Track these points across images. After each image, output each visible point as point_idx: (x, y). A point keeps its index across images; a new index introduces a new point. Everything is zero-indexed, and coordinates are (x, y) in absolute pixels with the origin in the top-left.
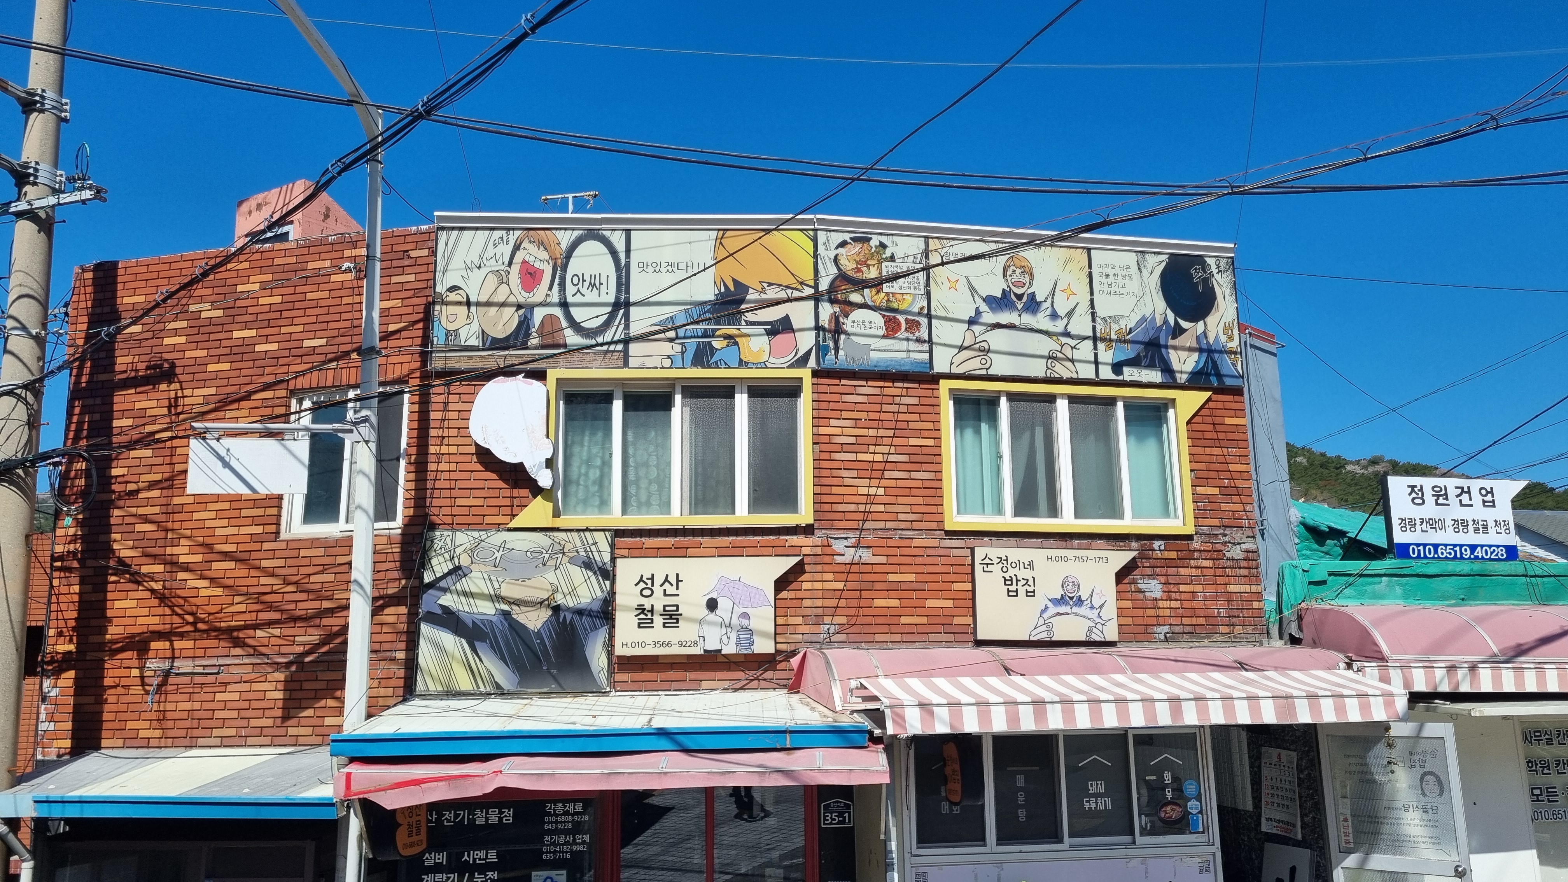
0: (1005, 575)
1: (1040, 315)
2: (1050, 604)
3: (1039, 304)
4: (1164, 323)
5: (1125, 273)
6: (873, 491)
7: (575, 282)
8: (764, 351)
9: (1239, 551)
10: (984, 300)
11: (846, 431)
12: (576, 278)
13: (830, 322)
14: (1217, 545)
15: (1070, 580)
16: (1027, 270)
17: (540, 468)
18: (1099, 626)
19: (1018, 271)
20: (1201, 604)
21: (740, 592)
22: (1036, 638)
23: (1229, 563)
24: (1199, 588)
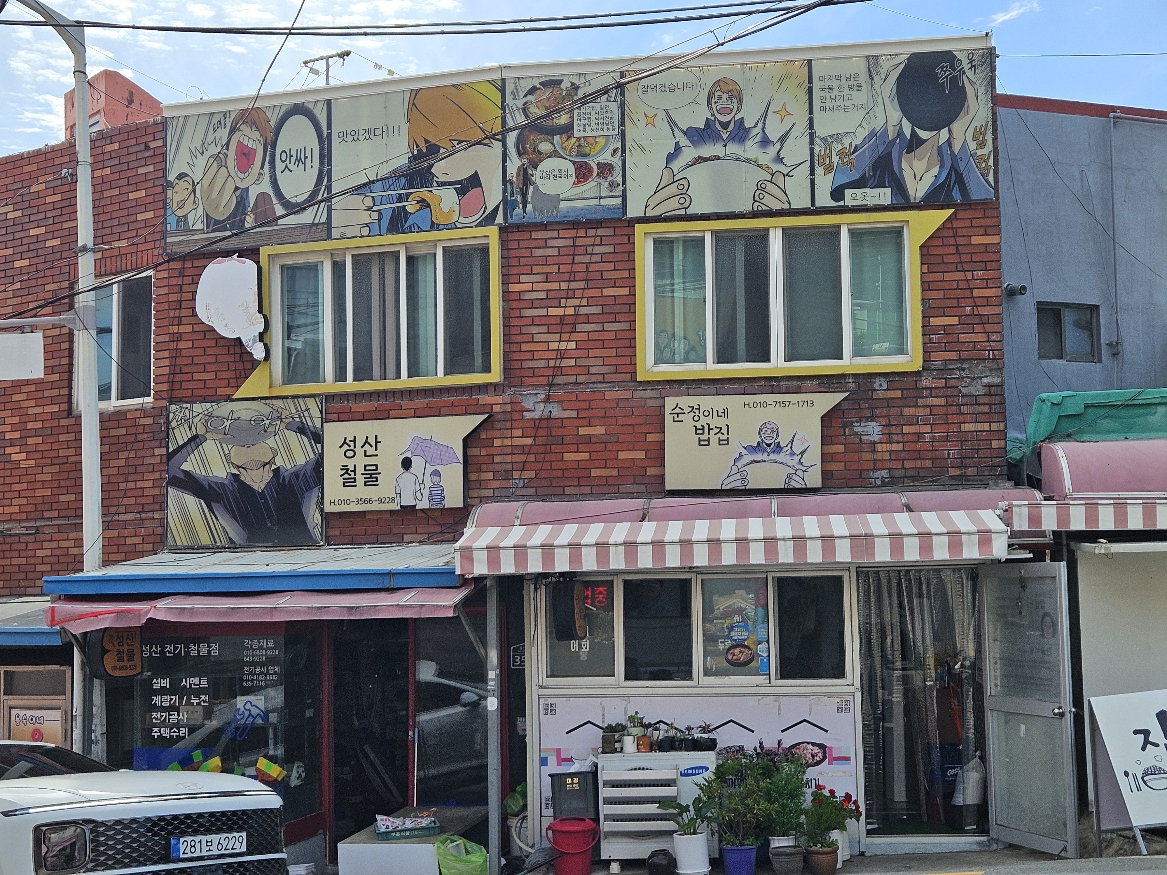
0: (696, 424)
1: (749, 143)
2: (744, 452)
3: (748, 131)
4: (898, 135)
5: (852, 82)
6: (563, 346)
7: (284, 158)
8: (454, 211)
9: (979, 387)
10: (685, 133)
11: (536, 287)
12: (284, 154)
13: (518, 174)
14: (952, 381)
15: (769, 426)
16: (735, 94)
17: (254, 342)
18: (800, 473)
19: (725, 96)
20: (928, 446)
21: (431, 450)
22: (728, 487)
23: (966, 400)
24: (928, 429)
